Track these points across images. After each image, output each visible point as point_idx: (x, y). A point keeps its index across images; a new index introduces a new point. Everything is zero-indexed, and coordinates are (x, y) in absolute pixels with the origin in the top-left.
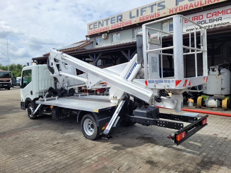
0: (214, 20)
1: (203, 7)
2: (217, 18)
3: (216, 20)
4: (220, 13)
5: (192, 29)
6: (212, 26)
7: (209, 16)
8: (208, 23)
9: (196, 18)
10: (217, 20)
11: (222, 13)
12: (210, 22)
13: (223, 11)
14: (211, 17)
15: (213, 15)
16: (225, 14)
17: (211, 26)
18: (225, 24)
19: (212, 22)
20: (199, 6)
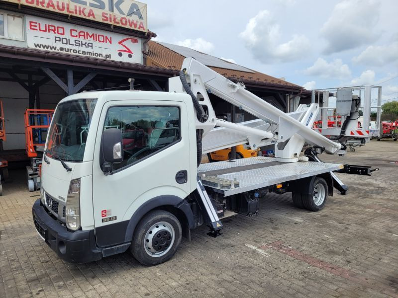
0: (82, 44)
1: (71, 16)
2: (86, 43)
3: (85, 44)
4: (91, 37)
5: (45, 46)
6: (80, 52)
7: (74, 33)
8: (73, 45)
9: (53, 28)
10: (87, 45)
11: (93, 37)
12: (77, 44)
13: (93, 35)
14: (76, 36)
15: (80, 36)
16: (96, 40)
17: (78, 51)
18: (97, 56)
19: (79, 46)
20: (65, 12)
